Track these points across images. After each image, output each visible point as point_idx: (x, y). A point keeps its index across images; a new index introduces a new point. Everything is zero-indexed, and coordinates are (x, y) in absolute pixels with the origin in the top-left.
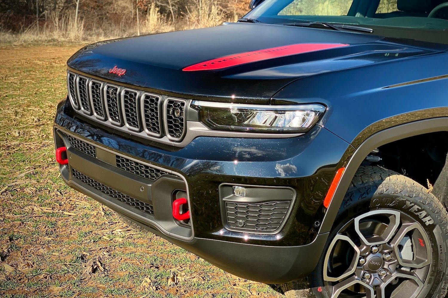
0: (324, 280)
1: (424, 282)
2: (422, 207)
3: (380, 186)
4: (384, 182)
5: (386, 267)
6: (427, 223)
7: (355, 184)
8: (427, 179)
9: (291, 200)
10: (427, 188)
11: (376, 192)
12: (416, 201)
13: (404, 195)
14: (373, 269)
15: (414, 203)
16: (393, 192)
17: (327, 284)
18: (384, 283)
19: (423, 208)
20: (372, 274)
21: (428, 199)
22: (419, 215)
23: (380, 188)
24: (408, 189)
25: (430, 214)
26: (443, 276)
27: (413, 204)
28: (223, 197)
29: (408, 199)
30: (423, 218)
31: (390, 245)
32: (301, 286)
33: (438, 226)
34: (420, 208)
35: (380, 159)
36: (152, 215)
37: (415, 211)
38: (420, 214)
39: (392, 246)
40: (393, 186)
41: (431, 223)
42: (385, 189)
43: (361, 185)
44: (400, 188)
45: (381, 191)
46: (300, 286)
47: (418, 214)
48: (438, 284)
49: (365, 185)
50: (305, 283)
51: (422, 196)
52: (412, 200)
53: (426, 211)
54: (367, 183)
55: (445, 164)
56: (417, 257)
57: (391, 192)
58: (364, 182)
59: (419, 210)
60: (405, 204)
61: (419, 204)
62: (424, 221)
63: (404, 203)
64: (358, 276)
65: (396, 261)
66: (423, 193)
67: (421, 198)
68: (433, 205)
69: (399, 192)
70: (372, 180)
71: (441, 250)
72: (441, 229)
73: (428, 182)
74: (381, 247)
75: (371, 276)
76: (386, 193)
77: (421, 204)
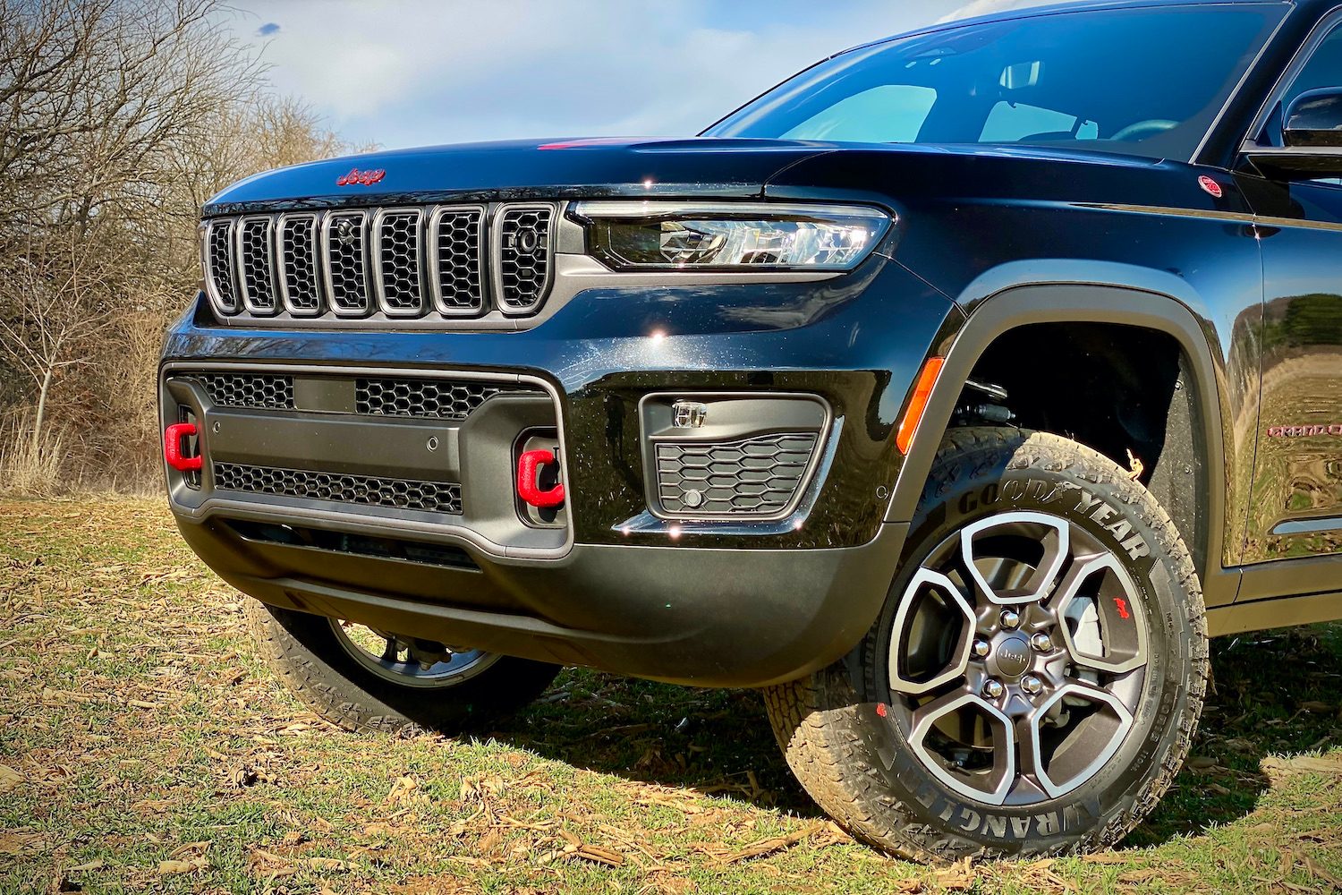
0: (892, 687)
1: (1134, 714)
2: (1119, 511)
3: (1020, 451)
4: (1028, 441)
5: (1039, 668)
6: (1134, 555)
7: (960, 443)
8: (1128, 451)
9: (818, 430)
10: (1129, 469)
11: (1009, 464)
12: (1104, 494)
13: (1076, 475)
14: (1008, 672)
15: (1100, 498)
16: (1050, 467)
17: (898, 699)
18: (1035, 710)
19: (1122, 512)
20: (1006, 686)
21: (1133, 492)
22: (1114, 531)
23: (1019, 455)
24: (1086, 464)
25: (1139, 528)
26: (1178, 696)
27: (1098, 501)
28: (648, 432)
29: (1086, 487)
30: (1122, 541)
31: (1048, 610)
32: (836, 698)
33: (1159, 563)
34: (1116, 513)
35: (1010, 415)
36: (457, 512)
37: (1103, 520)
38: (1117, 528)
39: (1053, 611)
40: (1050, 454)
41: (1143, 552)
42: (1030, 457)
43: (973, 445)
44: (1067, 458)
45: (1024, 462)
46: (833, 699)
47: (1111, 527)
48: (1169, 716)
49: (984, 447)
50: (845, 691)
51: (1118, 485)
52: (1095, 488)
53: (1130, 521)
54: (987, 441)
55: (1163, 443)
56: (1112, 650)
57: (1045, 466)
58: (982, 440)
59: (1113, 519)
60: (1079, 498)
61: (1113, 500)
62: (1127, 549)
63: (1075, 496)
64: (974, 686)
65: (1064, 651)
66: (1119, 477)
67: (1117, 488)
68: (1146, 509)
69: (1064, 466)
70: (1000, 436)
71: (1171, 626)
72: (1169, 571)
73: (1130, 455)
74: (1027, 616)
75: (1004, 692)
76: (1034, 466)
77: (1117, 501)
